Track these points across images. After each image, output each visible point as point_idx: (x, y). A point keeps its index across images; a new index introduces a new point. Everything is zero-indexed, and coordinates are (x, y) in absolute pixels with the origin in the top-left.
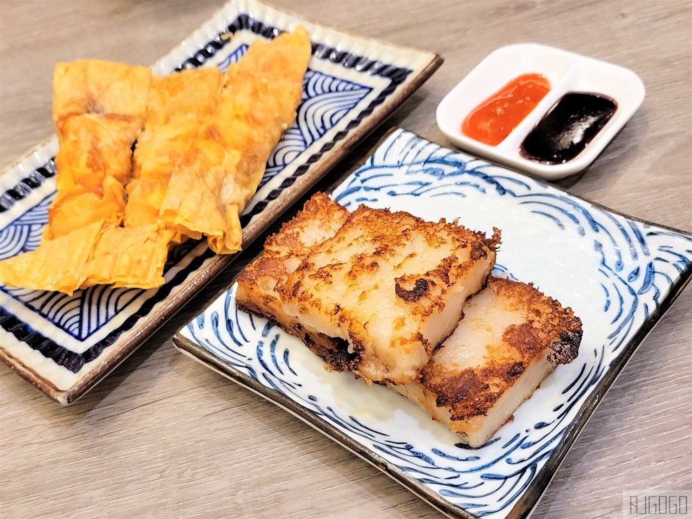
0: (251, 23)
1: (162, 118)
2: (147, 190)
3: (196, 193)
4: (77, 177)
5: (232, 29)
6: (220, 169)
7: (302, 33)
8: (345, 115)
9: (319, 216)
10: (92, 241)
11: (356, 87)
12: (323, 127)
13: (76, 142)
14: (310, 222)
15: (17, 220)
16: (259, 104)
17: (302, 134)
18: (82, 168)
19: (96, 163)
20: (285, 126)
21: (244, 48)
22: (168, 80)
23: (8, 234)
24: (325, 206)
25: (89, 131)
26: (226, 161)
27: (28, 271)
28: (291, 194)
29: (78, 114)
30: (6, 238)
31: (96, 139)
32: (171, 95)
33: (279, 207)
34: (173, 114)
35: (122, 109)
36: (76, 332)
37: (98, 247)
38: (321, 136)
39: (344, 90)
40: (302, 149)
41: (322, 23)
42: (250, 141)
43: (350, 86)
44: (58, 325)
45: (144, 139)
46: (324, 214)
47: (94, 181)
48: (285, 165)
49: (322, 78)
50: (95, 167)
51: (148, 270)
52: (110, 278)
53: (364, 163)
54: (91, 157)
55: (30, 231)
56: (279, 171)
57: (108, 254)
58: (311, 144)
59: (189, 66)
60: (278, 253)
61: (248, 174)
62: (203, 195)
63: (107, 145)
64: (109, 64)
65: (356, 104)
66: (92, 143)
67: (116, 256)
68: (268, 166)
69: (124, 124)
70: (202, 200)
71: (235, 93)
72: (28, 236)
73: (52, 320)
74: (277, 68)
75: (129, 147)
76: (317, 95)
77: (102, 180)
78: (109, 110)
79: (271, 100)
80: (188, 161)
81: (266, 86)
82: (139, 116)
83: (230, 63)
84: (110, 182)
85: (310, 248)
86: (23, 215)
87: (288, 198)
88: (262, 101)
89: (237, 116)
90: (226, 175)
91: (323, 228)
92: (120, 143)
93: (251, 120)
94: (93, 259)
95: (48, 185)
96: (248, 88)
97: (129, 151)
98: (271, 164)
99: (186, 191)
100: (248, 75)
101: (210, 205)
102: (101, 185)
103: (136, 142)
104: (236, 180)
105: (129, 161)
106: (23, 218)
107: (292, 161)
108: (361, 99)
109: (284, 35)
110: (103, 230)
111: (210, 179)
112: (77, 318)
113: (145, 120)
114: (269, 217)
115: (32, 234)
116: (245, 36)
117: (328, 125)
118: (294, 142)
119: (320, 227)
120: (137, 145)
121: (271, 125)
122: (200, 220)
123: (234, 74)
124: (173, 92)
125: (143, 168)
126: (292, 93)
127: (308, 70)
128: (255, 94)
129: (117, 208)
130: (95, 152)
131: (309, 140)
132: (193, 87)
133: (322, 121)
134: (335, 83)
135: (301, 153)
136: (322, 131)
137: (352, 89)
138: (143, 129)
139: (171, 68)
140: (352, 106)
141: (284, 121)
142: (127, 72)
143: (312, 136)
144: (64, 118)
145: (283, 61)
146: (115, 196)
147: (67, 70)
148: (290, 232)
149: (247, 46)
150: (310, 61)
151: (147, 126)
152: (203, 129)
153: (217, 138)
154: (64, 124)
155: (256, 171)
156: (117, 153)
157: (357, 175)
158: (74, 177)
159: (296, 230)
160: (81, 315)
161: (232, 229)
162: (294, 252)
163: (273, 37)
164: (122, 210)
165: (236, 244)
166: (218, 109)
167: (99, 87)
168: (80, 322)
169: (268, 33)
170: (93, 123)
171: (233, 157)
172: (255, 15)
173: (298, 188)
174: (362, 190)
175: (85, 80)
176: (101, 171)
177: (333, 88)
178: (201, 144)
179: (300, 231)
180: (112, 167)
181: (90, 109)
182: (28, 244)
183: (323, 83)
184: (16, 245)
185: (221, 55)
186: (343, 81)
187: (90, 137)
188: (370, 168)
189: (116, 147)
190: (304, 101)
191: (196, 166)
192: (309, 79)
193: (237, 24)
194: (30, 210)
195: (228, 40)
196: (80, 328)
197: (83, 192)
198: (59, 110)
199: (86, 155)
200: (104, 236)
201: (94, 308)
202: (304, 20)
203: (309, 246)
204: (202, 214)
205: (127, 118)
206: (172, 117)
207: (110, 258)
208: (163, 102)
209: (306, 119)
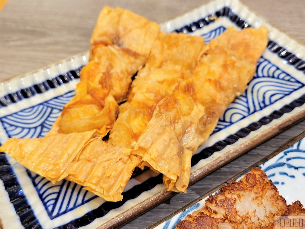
0: (230, 14)
1: (158, 63)
2: (133, 116)
3: (166, 137)
4: (90, 89)
5: (218, 14)
6: (188, 119)
7: (265, 31)
8: (281, 98)
9: (255, 190)
10: (82, 145)
11: (293, 80)
12: (264, 102)
13: (98, 64)
14: (247, 192)
15: (46, 102)
16: (226, 75)
17: (247, 102)
18: (95, 84)
19: (105, 82)
20: (238, 94)
21: (222, 29)
22: (170, 37)
23: (37, 110)
24: (261, 181)
25: (108, 59)
26: (193, 113)
27: (32, 154)
28: (233, 153)
29: (106, 44)
30: (35, 113)
31: (111, 66)
32: (169, 49)
33: (222, 161)
34: (166, 61)
35: (134, 47)
36: (50, 208)
37: (84, 152)
38: (261, 109)
39: (283, 79)
40: (246, 114)
41: (278, 28)
42: (213, 101)
43: (288, 78)
44: (41, 196)
45: (142, 74)
46: (260, 189)
47: (100, 95)
48: (231, 123)
49: (269, 66)
50: (104, 85)
51: (113, 185)
52: (85, 181)
53: (292, 146)
54: (104, 77)
55: (51, 113)
56: (226, 126)
57: (89, 161)
58: (253, 113)
59: (185, 31)
60: (216, 213)
61: (205, 124)
62: (170, 140)
63: (117, 72)
64: (136, 16)
65: (291, 92)
66: (107, 68)
67: (94, 165)
68: (220, 120)
69: (132, 59)
70: (169, 145)
71: (211, 61)
72: (49, 116)
73: (38, 191)
74: (241, 49)
75: (130, 77)
76: (264, 76)
77: (106, 95)
78: (126, 46)
79: (234, 75)
80: (167, 106)
81: (233, 63)
82: (144, 56)
83: (210, 36)
84: (110, 99)
85: (242, 217)
86: (51, 100)
87: (230, 156)
88: (229, 73)
89: (210, 80)
90: (190, 126)
91: (256, 201)
92: (126, 73)
93: (218, 86)
94: (78, 161)
95: (73, 84)
96: (221, 60)
97: (129, 80)
98: (222, 119)
99: (159, 134)
100: (222, 51)
101: (173, 150)
102: (103, 99)
103: (136, 74)
104: (196, 130)
105: (128, 86)
106: (51, 102)
107: (237, 122)
108: (295, 90)
109: (251, 29)
110: (92, 139)
111: (179, 126)
112: (55, 196)
113: (147, 60)
114: (213, 167)
115: (52, 115)
116: (224, 21)
117: (267, 102)
118: (241, 107)
119: (254, 199)
120: (136, 77)
121: (229, 91)
122: (163, 161)
123: (213, 47)
124: (170, 47)
125: (135, 96)
126: (249, 72)
127: (262, 57)
128: (225, 66)
129: (109, 122)
130: (107, 76)
131: (252, 110)
132: (185, 47)
133: (264, 98)
134: (278, 72)
135: (244, 117)
136: (262, 105)
137: (289, 80)
138: (144, 66)
139: (173, 29)
140: (287, 93)
141: (239, 91)
142: (145, 24)
143: (255, 106)
144: (96, 44)
145: (247, 46)
146: (110, 111)
147: (109, 12)
148: (229, 196)
149: (224, 29)
150: (264, 51)
151: (147, 65)
152: (183, 83)
153: (192, 93)
154: (95, 48)
155: (210, 123)
156: (121, 80)
157: (285, 154)
158: (88, 88)
159: (235, 196)
160: (59, 193)
161: (184, 171)
162: (229, 217)
163: (243, 27)
164: (112, 123)
165: (184, 186)
166: (197, 69)
167: (125, 29)
168: (57, 200)
169: (240, 23)
170: (113, 54)
171: (199, 111)
172: (235, 10)
173: (240, 150)
174: (286, 166)
175: (118, 23)
176: (107, 89)
177: (276, 75)
178: (180, 96)
179: (237, 198)
180: (115, 88)
181: (115, 42)
182: (47, 122)
183: (269, 69)
184: (39, 120)
185: (206, 29)
186: (284, 72)
187: (107, 63)
188: (296, 151)
189: (121, 76)
190: (254, 78)
191: (172, 114)
192: (261, 63)
193: (222, 12)
194: (56, 98)
195: (213, 21)
196: (55, 205)
197: (89, 103)
198: (96, 37)
199: (101, 75)
200: (92, 144)
201: (70, 191)
202: (267, 22)
203: (241, 215)
204: (165, 156)
205: (136, 55)
206: (164, 63)
207: (90, 165)
208: (162, 52)
209: (252, 92)
